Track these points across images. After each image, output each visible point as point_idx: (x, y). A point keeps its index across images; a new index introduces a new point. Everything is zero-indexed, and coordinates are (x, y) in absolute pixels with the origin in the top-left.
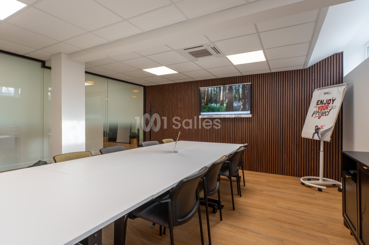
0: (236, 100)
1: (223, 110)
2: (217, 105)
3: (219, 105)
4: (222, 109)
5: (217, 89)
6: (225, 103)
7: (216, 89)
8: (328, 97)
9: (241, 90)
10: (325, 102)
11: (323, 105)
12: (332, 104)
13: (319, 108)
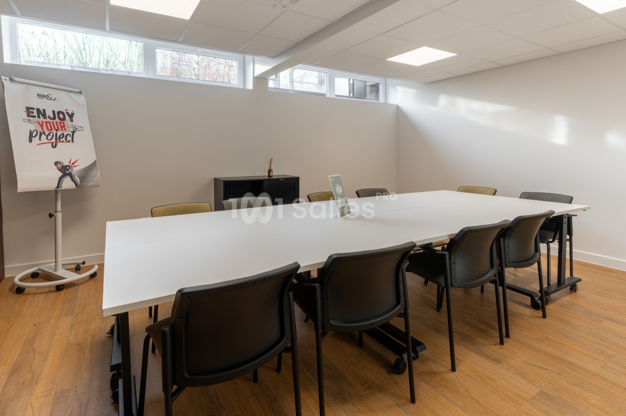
8: (55, 106)
10: (50, 114)
11: (48, 120)
12: (71, 121)
13: (42, 126)
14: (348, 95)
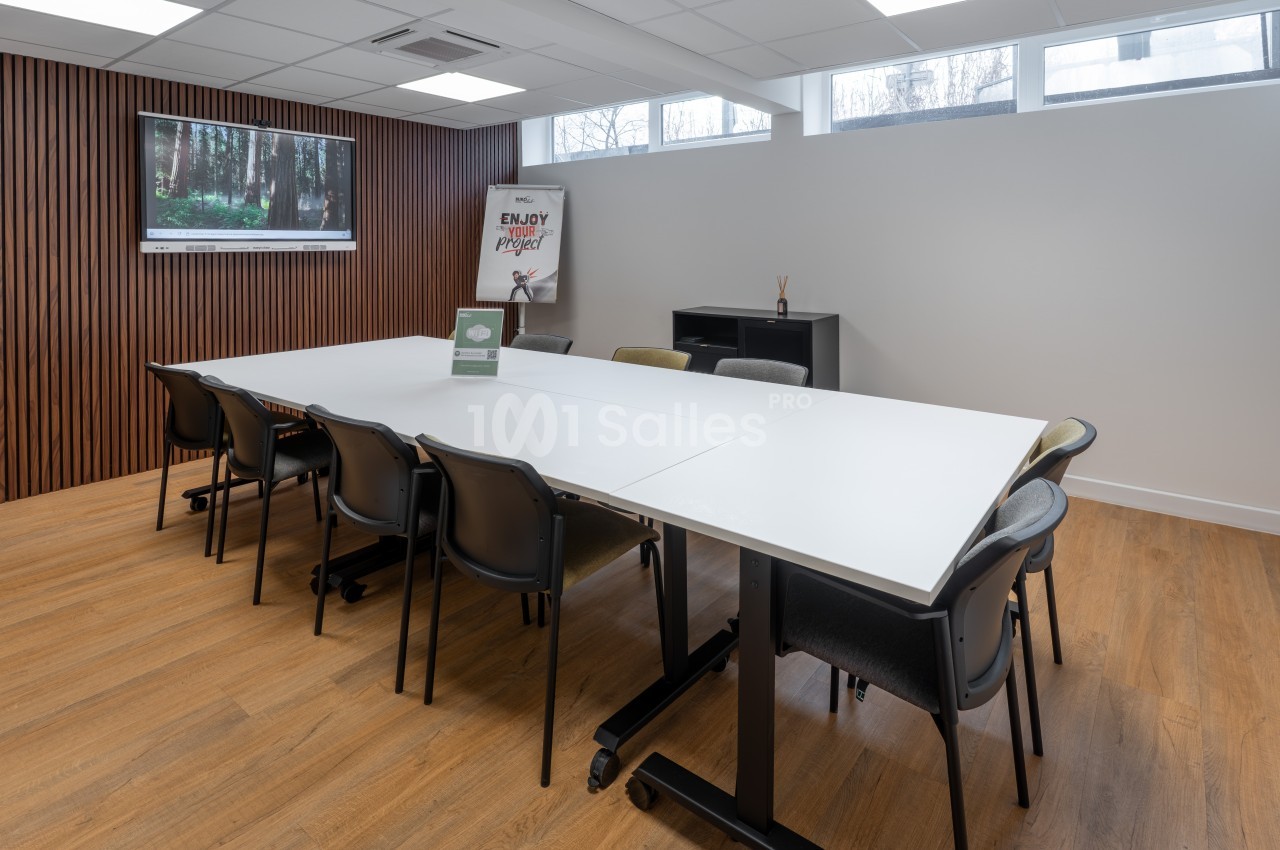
0: (306, 191)
1: (257, 222)
2: (230, 202)
3: (243, 201)
4: (253, 217)
5: (230, 135)
6: (266, 194)
7: (224, 133)
8: (530, 209)
9: (322, 156)
10: (522, 218)
11: (520, 225)
12: (543, 224)
13: (512, 232)
14: (1261, 67)
